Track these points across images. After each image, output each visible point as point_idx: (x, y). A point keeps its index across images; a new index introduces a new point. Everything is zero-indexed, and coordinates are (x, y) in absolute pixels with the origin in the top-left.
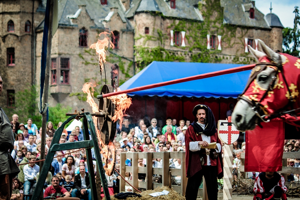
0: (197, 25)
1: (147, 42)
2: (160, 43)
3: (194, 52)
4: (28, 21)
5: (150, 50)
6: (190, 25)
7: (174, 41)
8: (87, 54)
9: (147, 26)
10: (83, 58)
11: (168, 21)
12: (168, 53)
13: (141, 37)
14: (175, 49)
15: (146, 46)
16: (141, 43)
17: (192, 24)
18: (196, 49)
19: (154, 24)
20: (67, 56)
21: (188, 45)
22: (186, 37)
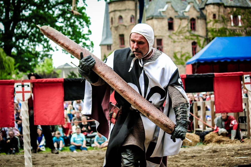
0: (248, 11)
1: (215, 24)
2: (224, 25)
3: (248, 29)
4: (133, 16)
5: (217, 30)
6: (244, 11)
7: (234, 23)
8: (174, 35)
9: (214, 13)
10: (172, 38)
11: (228, 9)
12: (230, 31)
13: (211, 21)
14: (235, 28)
15: (214, 27)
16: (210, 25)
17: (245, 10)
18: (249, 27)
19: (219, 12)
20: (160, 38)
21: (243, 25)
22: (241, 19)
